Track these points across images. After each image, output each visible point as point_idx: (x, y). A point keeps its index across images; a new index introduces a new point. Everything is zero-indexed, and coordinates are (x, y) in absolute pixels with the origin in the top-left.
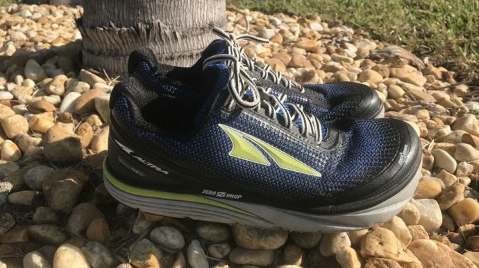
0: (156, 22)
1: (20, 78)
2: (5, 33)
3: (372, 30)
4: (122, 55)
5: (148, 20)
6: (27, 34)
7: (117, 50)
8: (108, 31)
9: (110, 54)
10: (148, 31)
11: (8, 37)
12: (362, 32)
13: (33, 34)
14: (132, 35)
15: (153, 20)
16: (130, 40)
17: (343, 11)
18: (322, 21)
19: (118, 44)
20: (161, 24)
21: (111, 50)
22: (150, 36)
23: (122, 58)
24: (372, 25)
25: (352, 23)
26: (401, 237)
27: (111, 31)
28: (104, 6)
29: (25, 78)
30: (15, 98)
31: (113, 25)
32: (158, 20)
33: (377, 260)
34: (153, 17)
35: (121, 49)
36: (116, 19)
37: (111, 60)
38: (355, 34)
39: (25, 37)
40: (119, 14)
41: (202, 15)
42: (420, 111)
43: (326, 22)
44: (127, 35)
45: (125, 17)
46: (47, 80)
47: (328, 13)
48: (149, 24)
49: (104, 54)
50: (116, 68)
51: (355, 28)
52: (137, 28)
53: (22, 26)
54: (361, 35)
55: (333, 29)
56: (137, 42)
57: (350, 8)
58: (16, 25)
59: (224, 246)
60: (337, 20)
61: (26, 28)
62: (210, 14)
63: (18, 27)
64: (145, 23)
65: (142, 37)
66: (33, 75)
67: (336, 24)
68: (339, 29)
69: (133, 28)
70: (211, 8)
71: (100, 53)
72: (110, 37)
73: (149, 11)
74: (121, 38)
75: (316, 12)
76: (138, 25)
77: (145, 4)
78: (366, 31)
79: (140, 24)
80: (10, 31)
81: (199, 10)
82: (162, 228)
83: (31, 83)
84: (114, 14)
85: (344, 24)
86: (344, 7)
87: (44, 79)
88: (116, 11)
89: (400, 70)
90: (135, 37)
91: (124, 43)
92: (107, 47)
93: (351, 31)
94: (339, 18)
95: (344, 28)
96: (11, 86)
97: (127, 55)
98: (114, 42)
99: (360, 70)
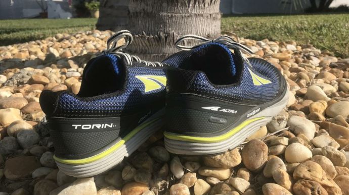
0: (171, 32)
2: (83, 45)
3: (336, 51)
4: (149, 53)
5: (167, 31)
6: (95, 46)
7: (146, 50)
8: (141, 37)
9: (141, 52)
10: (166, 38)
11: (84, 48)
12: (328, 52)
13: (99, 46)
14: (156, 40)
15: (169, 31)
16: (154, 43)
17: (315, 39)
18: (297, 45)
19: (147, 46)
20: (175, 34)
21: (142, 50)
22: (167, 41)
23: (148, 55)
24: (336, 48)
25: (321, 46)
27: (143, 37)
28: (140, 22)
31: (144, 33)
32: (173, 31)
33: (305, 182)
34: (170, 29)
35: (149, 49)
36: (147, 29)
37: (141, 56)
38: (322, 53)
39: (94, 48)
40: (149, 26)
41: (202, 30)
43: (300, 45)
44: (152, 40)
45: (153, 28)
47: (303, 40)
48: (167, 33)
49: (138, 53)
51: (323, 49)
52: (159, 36)
53: (93, 42)
54: (327, 54)
55: (304, 50)
56: (159, 45)
57: (321, 37)
58: (89, 41)
59: (195, 164)
60: (309, 44)
61: (95, 43)
62: (208, 29)
63: (91, 42)
64: (165, 33)
65: (162, 41)
67: (308, 47)
68: (309, 50)
69: (157, 36)
70: (209, 24)
71: (135, 52)
72: (142, 41)
73: (168, 25)
74: (149, 42)
75: (293, 39)
76: (160, 34)
77: (165, 21)
78: (331, 51)
79: (161, 33)
80: (85, 44)
81: (201, 26)
82: (157, 147)
84: (146, 27)
85: (314, 46)
86: (316, 36)
88: (147, 25)
90: (158, 41)
91: (150, 46)
92: (140, 48)
93: (319, 51)
94: (311, 43)
95: (313, 49)
97: (152, 53)
98: (144, 44)
99: (319, 72)
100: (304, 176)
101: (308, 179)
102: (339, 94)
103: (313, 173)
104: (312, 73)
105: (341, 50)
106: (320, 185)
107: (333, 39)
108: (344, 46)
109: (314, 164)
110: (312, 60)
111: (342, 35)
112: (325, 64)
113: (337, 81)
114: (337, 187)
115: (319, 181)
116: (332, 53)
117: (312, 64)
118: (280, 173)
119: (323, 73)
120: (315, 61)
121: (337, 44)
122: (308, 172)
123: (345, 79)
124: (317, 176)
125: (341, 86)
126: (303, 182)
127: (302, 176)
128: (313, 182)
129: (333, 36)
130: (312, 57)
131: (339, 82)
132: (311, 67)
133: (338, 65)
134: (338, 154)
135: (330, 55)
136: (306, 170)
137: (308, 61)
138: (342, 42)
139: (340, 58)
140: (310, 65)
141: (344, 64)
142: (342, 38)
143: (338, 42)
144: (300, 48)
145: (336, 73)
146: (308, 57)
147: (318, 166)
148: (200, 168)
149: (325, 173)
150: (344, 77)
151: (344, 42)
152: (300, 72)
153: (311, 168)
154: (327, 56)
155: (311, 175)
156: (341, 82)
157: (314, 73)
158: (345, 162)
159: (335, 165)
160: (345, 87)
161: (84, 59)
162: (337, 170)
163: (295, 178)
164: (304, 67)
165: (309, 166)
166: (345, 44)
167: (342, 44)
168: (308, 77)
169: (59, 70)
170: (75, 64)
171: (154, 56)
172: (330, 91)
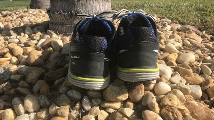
0: (80, 10)
1: (22, 34)
2: (21, 19)
3: (179, 20)
4: (65, 25)
5: (76, 10)
6: (29, 20)
7: (63, 23)
8: (59, 14)
9: (60, 24)
10: (76, 14)
11: (22, 21)
12: (175, 21)
13: (32, 20)
14: (69, 16)
15: (78, 9)
16: (68, 18)
17: (167, 13)
18: (157, 17)
19: (63, 20)
20: (82, 11)
21: (61, 23)
23: (65, 26)
24: (180, 18)
25: (171, 18)
26: (181, 99)
27: (61, 14)
28: (58, 4)
29: (25, 34)
30: (20, 41)
31: (61, 11)
32: (81, 10)
33: (168, 107)
34: (79, 8)
35: (65, 22)
36: (63, 9)
37: (60, 27)
38: (172, 22)
39: (28, 21)
40: (64, 7)
41: (100, 8)
42: (197, 50)
43: (159, 17)
44: (67, 16)
45: (67, 8)
46: (33, 35)
47: (160, 14)
48: (77, 11)
49: (58, 24)
50: (62, 30)
51: (172, 19)
52: (71, 13)
53: (28, 17)
54: (175, 22)
55: (161, 20)
56: (71, 19)
57: (171, 12)
58: (25, 17)
59: (98, 100)
60: (164, 16)
61: (29, 18)
62: (103, 8)
63: (26, 17)
64: (75, 11)
65: (73, 16)
66: (28, 32)
67: (164, 18)
68: (164, 20)
69: (70, 13)
70: (104, 5)
71: (56, 24)
72: (60, 17)
73: (77, 6)
74: (65, 17)
75: (155, 13)
76: (72, 12)
77: (75, 3)
78: (176, 21)
79: (73, 11)
80: (22, 19)
81: (99, 6)
82: (72, 90)
83: (27, 36)
84: (62, 6)
85: (167, 18)
86: (168, 11)
87: (32, 34)
88: (63, 6)
89: (190, 35)
90: (71, 17)
91: (66, 19)
92: (59, 21)
93: (170, 21)
94: (165, 16)
95: (167, 20)
96: (18, 37)
97: (67, 24)
98: (62, 19)
99: (171, 35)
100: (167, 104)
101: (169, 106)
102: (184, 48)
103: (173, 102)
104: (167, 35)
105: (182, 20)
106: (177, 109)
107: (177, 13)
108: (184, 17)
109: (173, 96)
110: (166, 26)
111: (182, 10)
112: (174, 29)
113: (182, 39)
114: (187, 109)
115: (176, 107)
116: (177, 22)
117: (167, 29)
118: (153, 103)
119: (174, 35)
120: (168, 27)
121: (180, 16)
122: (169, 101)
123: (186, 39)
124: (175, 104)
125: (184, 43)
126: (166, 108)
127: (166, 104)
128: (173, 107)
129: (177, 11)
130: (167, 25)
131: (183, 40)
132: (166, 31)
133: (182, 29)
134: (186, 87)
135: (176, 23)
136: (168, 100)
137: (164, 27)
138: (182, 15)
139: (182, 25)
140: (166, 30)
141: (185, 29)
142: (182, 12)
143: (180, 15)
144: (159, 19)
145: (181, 34)
146: (164, 25)
147: (175, 97)
148: (101, 102)
149: (179, 101)
150: (185, 37)
151: (184, 15)
152: (160, 35)
153: (171, 99)
154: (174, 24)
155: (172, 103)
156: (184, 40)
157: (168, 35)
158: (190, 92)
159: (184, 95)
160: (186, 43)
161: (21, 29)
162: (186, 97)
163: (161, 106)
164: (162, 31)
165: (170, 97)
166: (184, 16)
167: (183, 16)
168: (165, 38)
169: (3, 37)
170: (15, 33)
171: (69, 27)
172: (178, 46)
